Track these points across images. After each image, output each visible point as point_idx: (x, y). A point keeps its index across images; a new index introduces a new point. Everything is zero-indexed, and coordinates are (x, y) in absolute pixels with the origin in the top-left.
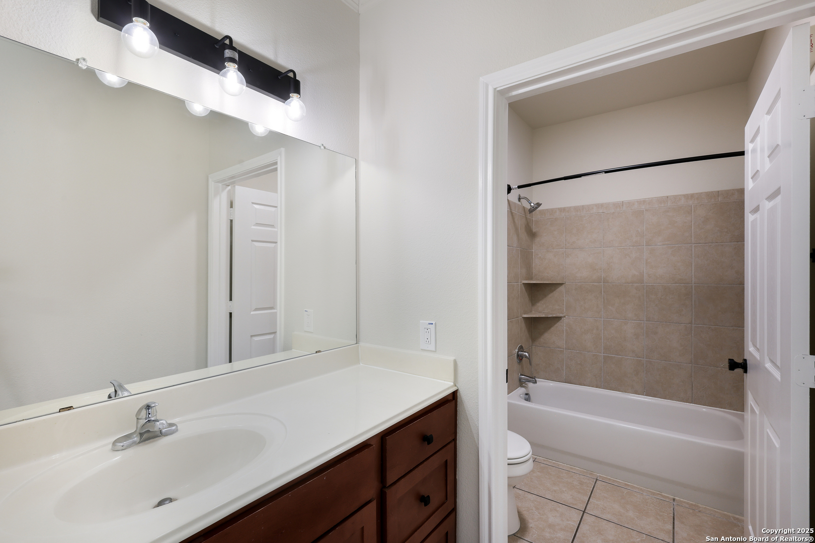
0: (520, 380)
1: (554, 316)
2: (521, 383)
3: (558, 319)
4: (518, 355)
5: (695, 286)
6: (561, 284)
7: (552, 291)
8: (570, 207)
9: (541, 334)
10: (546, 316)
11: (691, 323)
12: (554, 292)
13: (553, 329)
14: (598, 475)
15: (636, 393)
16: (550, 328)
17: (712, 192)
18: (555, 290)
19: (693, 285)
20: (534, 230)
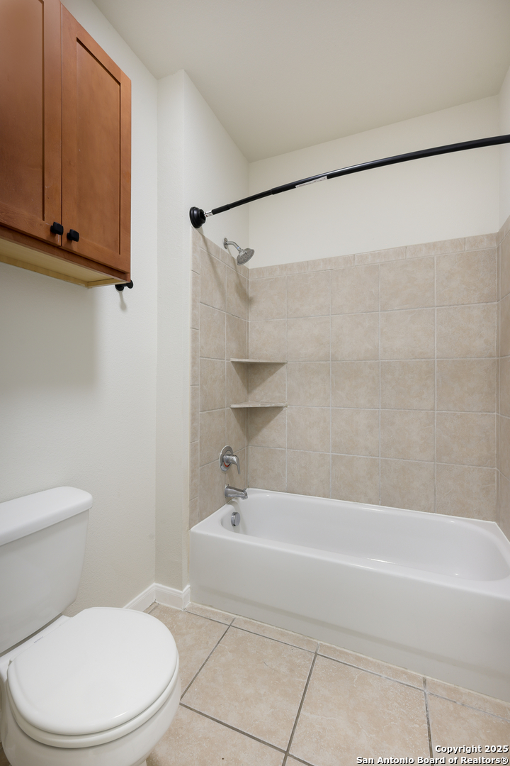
0: (226, 495)
1: (273, 405)
2: (228, 499)
3: (278, 409)
4: (222, 460)
5: (438, 361)
6: (282, 364)
7: (271, 374)
8: (293, 264)
9: (259, 430)
10: (263, 406)
11: (433, 409)
12: (274, 375)
13: (272, 423)
14: (319, 642)
15: (370, 502)
16: (269, 421)
17: (458, 239)
18: (274, 372)
19: (436, 360)
20: (251, 295)
